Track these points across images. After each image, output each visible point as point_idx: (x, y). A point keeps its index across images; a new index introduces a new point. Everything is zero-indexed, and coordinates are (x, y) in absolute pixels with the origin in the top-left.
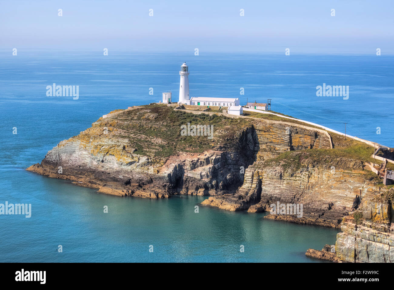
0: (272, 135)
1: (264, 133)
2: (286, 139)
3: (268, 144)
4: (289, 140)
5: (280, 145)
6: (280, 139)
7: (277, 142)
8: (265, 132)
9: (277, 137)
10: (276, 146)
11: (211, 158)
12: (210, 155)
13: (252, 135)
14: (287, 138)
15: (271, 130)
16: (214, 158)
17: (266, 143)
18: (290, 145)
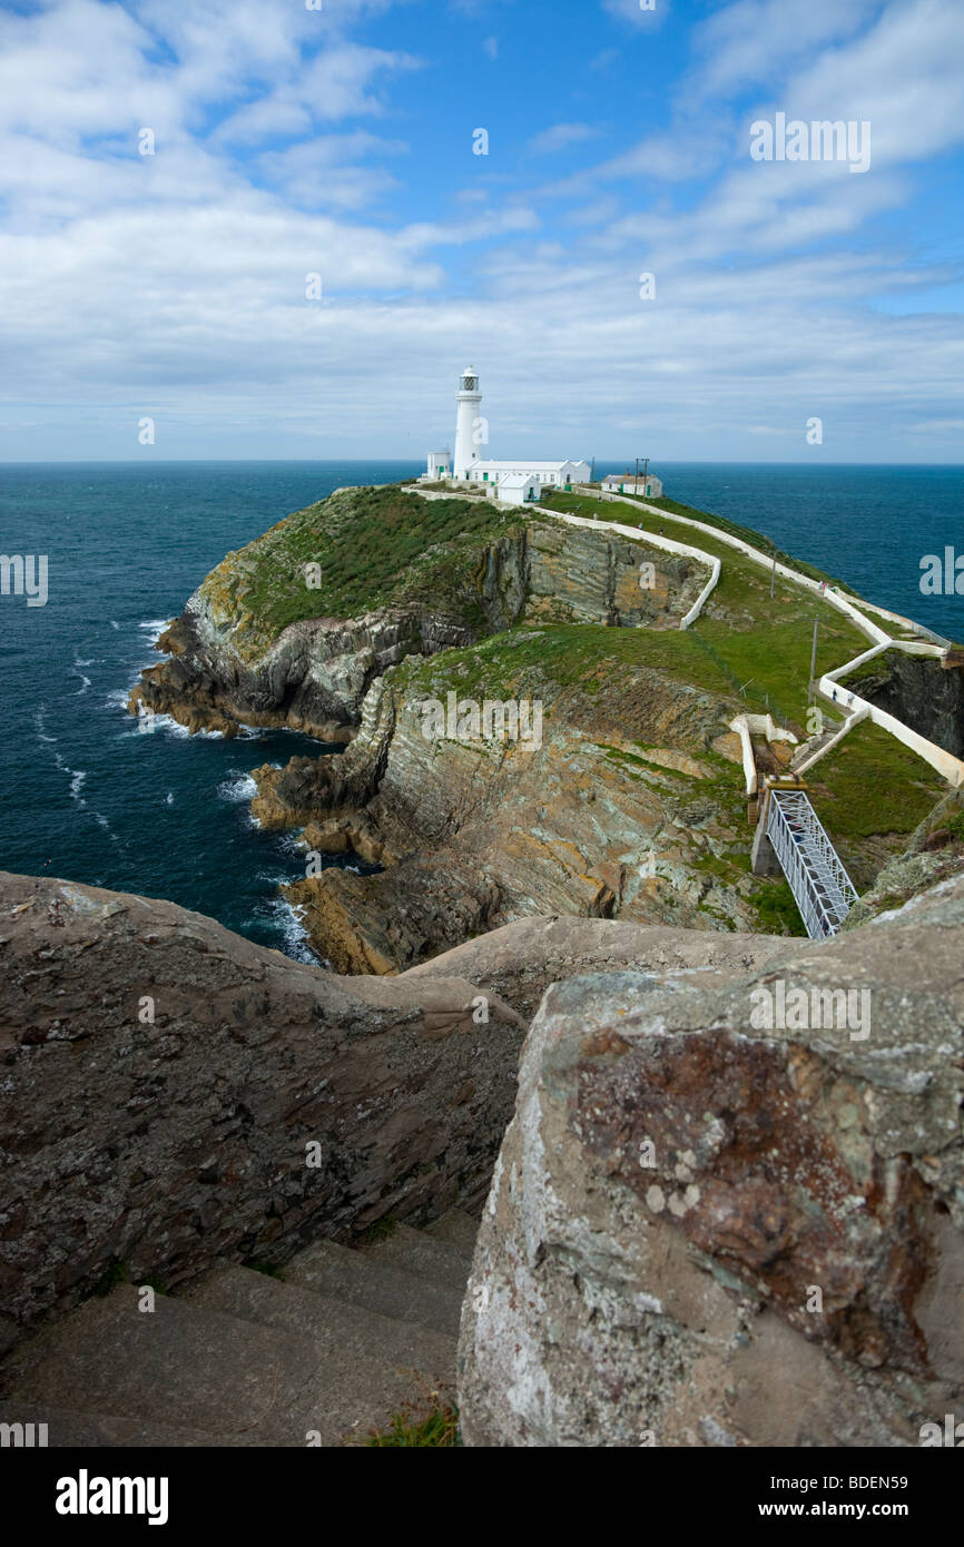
0: (566, 568)
1: (550, 561)
2: (598, 581)
3: (557, 597)
4: (606, 589)
5: (584, 601)
6: (583, 582)
7: (575, 590)
8: (552, 554)
9: (576, 575)
10: (576, 606)
11: (372, 629)
12: (372, 620)
13: (521, 564)
14: (602, 579)
15: (565, 549)
16: (376, 629)
17: (553, 595)
18: (607, 603)
